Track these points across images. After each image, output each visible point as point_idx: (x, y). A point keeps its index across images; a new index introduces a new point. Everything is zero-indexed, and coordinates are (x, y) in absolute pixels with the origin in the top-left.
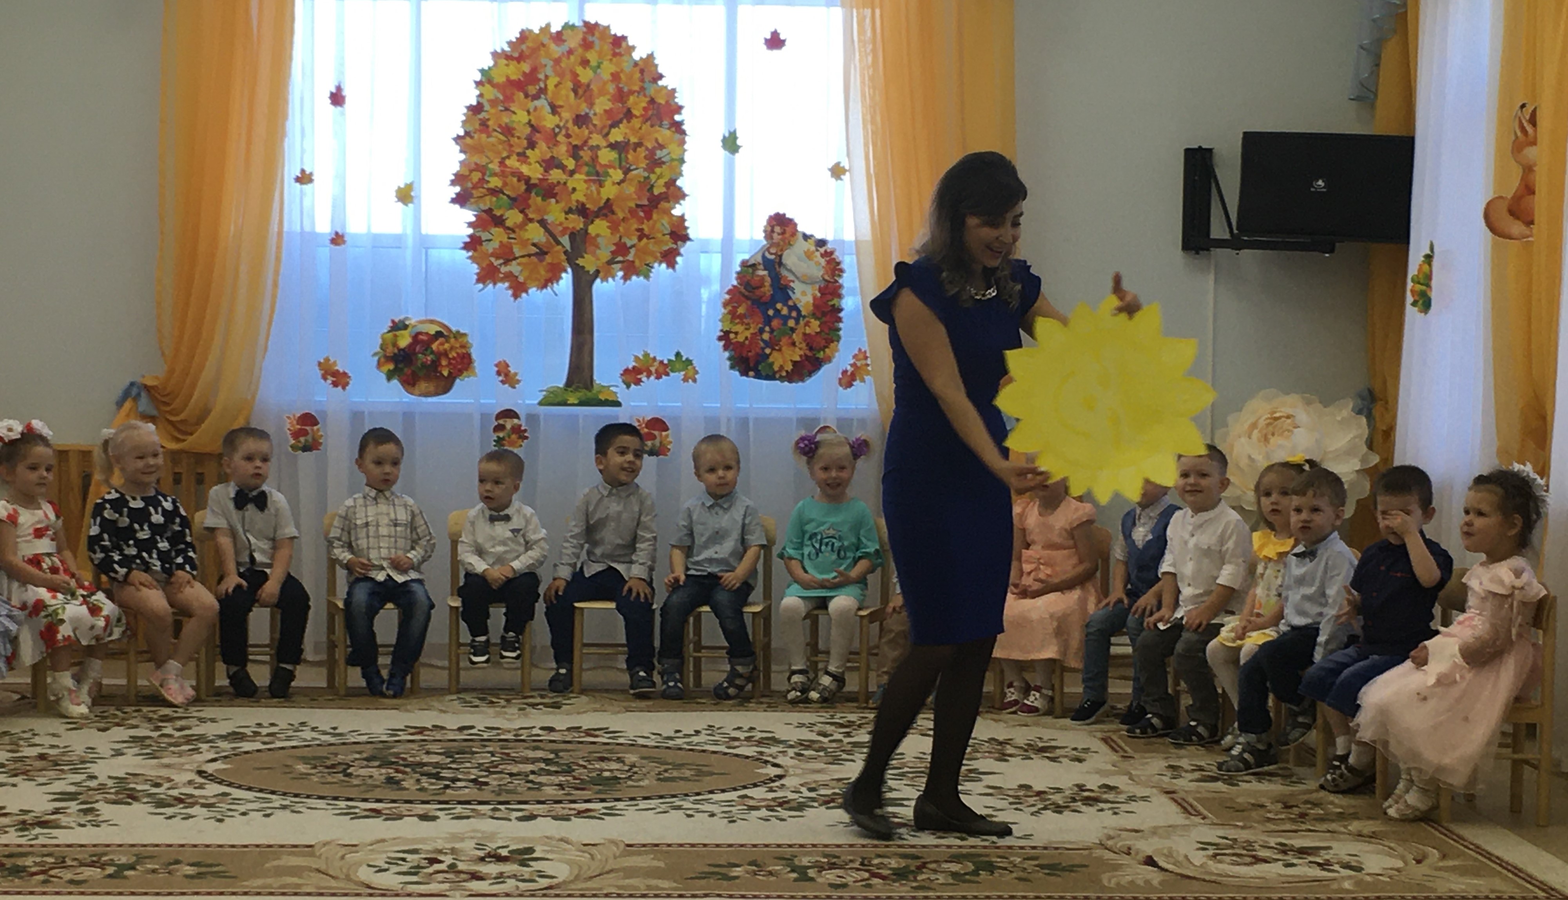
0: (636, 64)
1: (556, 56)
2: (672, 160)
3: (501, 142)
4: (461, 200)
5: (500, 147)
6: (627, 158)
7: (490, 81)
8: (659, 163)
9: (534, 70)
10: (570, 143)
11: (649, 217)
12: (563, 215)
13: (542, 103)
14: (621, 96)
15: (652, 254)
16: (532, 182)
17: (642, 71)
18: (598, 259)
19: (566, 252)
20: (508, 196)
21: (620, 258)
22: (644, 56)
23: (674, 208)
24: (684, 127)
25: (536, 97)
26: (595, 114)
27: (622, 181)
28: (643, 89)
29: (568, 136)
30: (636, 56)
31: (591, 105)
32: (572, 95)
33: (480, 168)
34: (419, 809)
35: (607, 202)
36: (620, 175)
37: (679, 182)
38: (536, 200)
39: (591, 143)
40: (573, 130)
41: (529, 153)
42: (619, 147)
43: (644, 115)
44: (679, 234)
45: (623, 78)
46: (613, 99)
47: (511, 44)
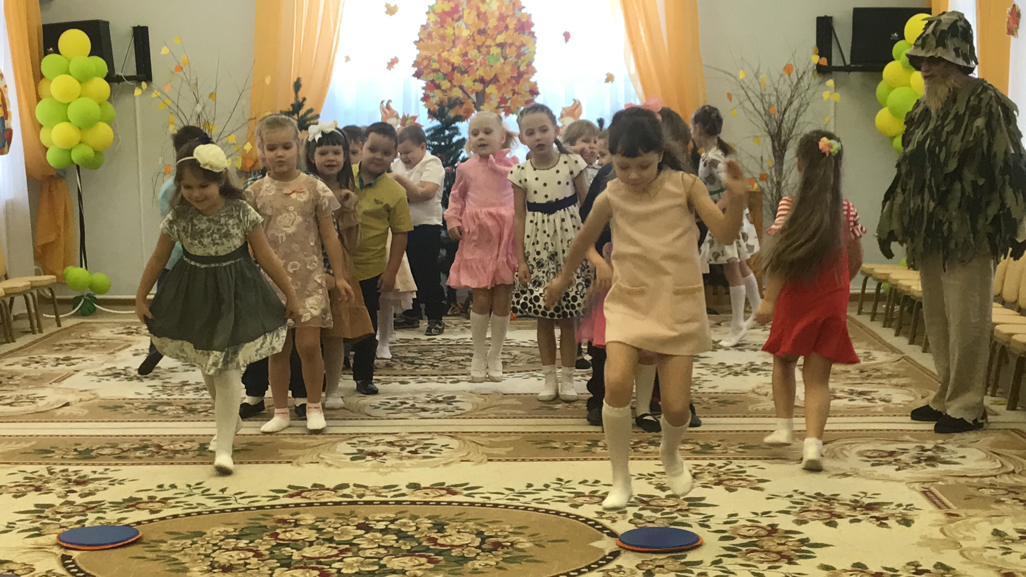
0: (511, 1)
2: (529, 52)
3: (439, 44)
4: (418, 75)
5: (439, 47)
6: (506, 52)
7: (434, 12)
8: (524, 54)
9: (457, 6)
10: (475, 44)
11: (518, 83)
12: (472, 83)
13: (461, 23)
14: (502, 18)
15: (520, 102)
16: (455, 65)
17: (514, 4)
18: (491, 105)
19: (474, 103)
20: (443, 73)
21: (503, 105)
23: (530, 78)
24: (536, 35)
25: (458, 20)
26: (489, 28)
27: (504, 64)
28: (514, 14)
29: (474, 40)
31: (487, 24)
32: (477, 18)
33: (429, 59)
34: (401, 378)
35: (495, 75)
36: (502, 60)
37: (534, 64)
38: (457, 75)
39: (487, 44)
40: (477, 37)
41: (453, 49)
42: (501, 46)
43: (515, 28)
44: (534, 92)
45: (504, 9)
46: (499, 20)
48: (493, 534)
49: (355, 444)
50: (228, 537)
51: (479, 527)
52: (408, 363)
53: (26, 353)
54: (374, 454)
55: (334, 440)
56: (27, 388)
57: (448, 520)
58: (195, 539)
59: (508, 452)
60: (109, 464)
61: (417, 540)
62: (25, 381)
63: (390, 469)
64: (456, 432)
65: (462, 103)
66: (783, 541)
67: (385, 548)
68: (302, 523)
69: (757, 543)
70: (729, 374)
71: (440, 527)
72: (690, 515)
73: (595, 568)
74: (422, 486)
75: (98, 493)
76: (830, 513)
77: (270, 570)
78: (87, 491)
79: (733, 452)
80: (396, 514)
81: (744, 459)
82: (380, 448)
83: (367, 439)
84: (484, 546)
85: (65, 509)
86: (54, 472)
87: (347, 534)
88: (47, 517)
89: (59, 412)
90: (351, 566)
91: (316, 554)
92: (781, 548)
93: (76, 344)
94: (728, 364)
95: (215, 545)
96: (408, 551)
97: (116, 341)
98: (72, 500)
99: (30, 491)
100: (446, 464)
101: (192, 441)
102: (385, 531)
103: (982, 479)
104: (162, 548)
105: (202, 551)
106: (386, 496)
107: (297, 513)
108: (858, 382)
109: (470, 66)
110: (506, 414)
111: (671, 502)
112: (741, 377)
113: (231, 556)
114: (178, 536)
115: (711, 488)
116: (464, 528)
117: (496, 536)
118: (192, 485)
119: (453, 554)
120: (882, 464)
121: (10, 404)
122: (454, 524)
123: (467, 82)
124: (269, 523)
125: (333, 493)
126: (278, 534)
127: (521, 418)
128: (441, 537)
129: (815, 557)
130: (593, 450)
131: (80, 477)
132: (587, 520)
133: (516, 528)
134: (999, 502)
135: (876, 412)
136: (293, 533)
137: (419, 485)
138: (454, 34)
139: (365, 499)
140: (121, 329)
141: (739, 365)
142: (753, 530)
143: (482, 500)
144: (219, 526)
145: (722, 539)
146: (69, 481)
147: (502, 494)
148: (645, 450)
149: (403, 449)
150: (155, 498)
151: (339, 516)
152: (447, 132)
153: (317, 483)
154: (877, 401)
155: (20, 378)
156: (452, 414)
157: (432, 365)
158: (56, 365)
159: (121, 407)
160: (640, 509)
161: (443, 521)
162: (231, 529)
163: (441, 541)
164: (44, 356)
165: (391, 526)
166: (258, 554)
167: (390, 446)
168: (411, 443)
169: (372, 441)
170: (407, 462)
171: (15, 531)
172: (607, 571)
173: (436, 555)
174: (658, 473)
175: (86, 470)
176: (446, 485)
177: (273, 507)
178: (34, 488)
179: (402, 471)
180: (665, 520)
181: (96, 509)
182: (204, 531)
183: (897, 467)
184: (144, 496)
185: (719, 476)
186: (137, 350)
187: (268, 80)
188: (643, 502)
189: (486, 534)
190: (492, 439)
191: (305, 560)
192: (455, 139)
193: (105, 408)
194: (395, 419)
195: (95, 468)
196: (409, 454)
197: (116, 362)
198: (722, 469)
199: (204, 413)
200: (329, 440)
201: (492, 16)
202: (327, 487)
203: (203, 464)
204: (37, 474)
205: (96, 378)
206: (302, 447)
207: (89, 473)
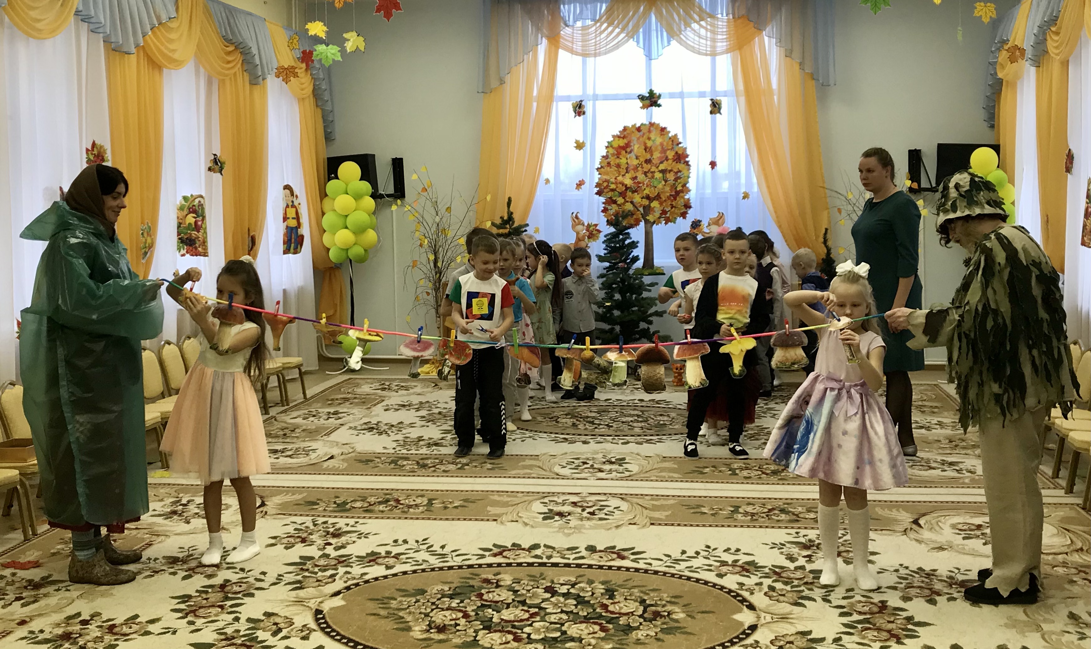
0: (670, 138)
1: (638, 136)
2: (685, 176)
3: (616, 171)
4: (599, 193)
6: (666, 176)
7: (611, 146)
8: (679, 178)
9: (629, 142)
10: (643, 170)
11: (675, 199)
12: (640, 199)
13: (633, 155)
14: (664, 151)
15: (676, 214)
16: (628, 186)
17: (673, 141)
18: (654, 216)
19: (642, 214)
20: (618, 192)
21: (664, 216)
22: (673, 135)
23: (685, 195)
24: (690, 163)
25: (630, 152)
26: (653, 158)
27: (665, 185)
28: (673, 148)
29: (642, 168)
30: (670, 135)
31: (652, 155)
32: (644, 151)
33: (607, 181)
34: (583, 438)
35: (658, 193)
36: (663, 183)
37: (687, 185)
38: (629, 193)
39: (652, 170)
40: (645, 165)
41: (627, 174)
42: (663, 172)
43: (673, 159)
44: (687, 206)
45: (665, 144)
46: (661, 153)
47: (620, 132)
48: (653, 603)
49: (546, 503)
50: (443, 596)
51: (642, 595)
52: (590, 422)
53: (307, 407)
54: (561, 514)
55: (530, 498)
56: (304, 441)
57: (618, 586)
58: (418, 598)
59: (667, 516)
60: (359, 518)
61: (592, 606)
62: (303, 434)
63: (573, 530)
64: (626, 494)
65: (633, 214)
66: (892, 619)
67: (567, 613)
68: (502, 583)
69: (871, 620)
71: (610, 593)
72: (815, 589)
73: (736, 643)
74: (598, 549)
75: (349, 546)
76: (930, 589)
77: (474, 632)
78: (340, 544)
80: (577, 578)
82: (566, 509)
83: (555, 499)
84: (646, 615)
85: (322, 562)
86: (317, 524)
87: (536, 598)
88: (307, 570)
89: (325, 465)
90: (538, 631)
91: (512, 618)
92: (890, 626)
93: (343, 398)
95: (433, 604)
96: (585, 617)
97: (373, 397)
98: (328, 553)
99: (297, 543)
100: (617, 527)
101: (422, 496)
102: (566, 595)
103: (1056, 556)
104: (392, 606)
105: (423, 611)
106: (569, 559)
107: (498, 574)
108: (948, 452)
109: (639, 187)
110: (665, 477)
111: (799, 574)
113: (445, 616)
114: (405, 593)
116: (630, 595)
117: (656, 605)
118: (420, 540)
119: (621, 623)
120: (971, 538)
121: (290, 456)
122: (622, 590)
123: (637, 198)
124: (476, 583)
125: (528, 553)
126: (483, 595)
127: (677, 481)
128: (612, 603)
129: (919, 637)
130: (735, 516)
131: (336, 530)
132: (730, 591)
133: (672, 597)
134: (1072, 582)
135: (964, 483)
136: (495, 594)
137: (595, 547)
138: (627, 163)
139: (553, 560)
140: (377, 385)
142: (867, 606)
143: (645, 566)
144: (437, 584)
145: (842, 615)
146: (328, 533)
147: (661, 560)
148: (777, 518)
149: (583, 510)
150: (391, 552)
151: (532, 577)
152: (621, 237)
153: (516, 542)
154: (964, 472)
155: (300, 431)
156: (622, 475)
157: (607, 425)
158: (328, 419)
159: (372, 461)
160: (773, 581)
161: (614, 587)
162: (446, 588)
163: (611, 608)
164: (319, 410)
165: (572, 591)
166: (466, 616)
167: (574, 507)
168: (590, 504)
169: (560, 501)
170: (587, 524)
171: (283, 583)
172: (746, 646)
173: (608, 622)
174: (789, 542)
175: (341, 523)
176: (617, 549)
177: (480, 566)
178: (300, 539)
179: (582, 533)
180: (795, 594)
181: (345, 563)
182: (426, 589)
183: (984, 541)
184: (382, 550)
186: (387, 405)
187: (489, 198)
188: (775, 573)
189: (648, 602)
190: (654, 502)
191: (502, 623)
192: (627, 242)
193: (361, 461)
194: (578, 479)
195: (348, 521)
196: (589, 515)
197: (371, 417)
198: (841, 540)
199: (433, 469)
200: (526, 498)
201: (656, 150)
202: (523, 547)
203: (429, 519)
204: (304, 525)
205: (356, 432)
206: (506, 504)
207: (344, 526)
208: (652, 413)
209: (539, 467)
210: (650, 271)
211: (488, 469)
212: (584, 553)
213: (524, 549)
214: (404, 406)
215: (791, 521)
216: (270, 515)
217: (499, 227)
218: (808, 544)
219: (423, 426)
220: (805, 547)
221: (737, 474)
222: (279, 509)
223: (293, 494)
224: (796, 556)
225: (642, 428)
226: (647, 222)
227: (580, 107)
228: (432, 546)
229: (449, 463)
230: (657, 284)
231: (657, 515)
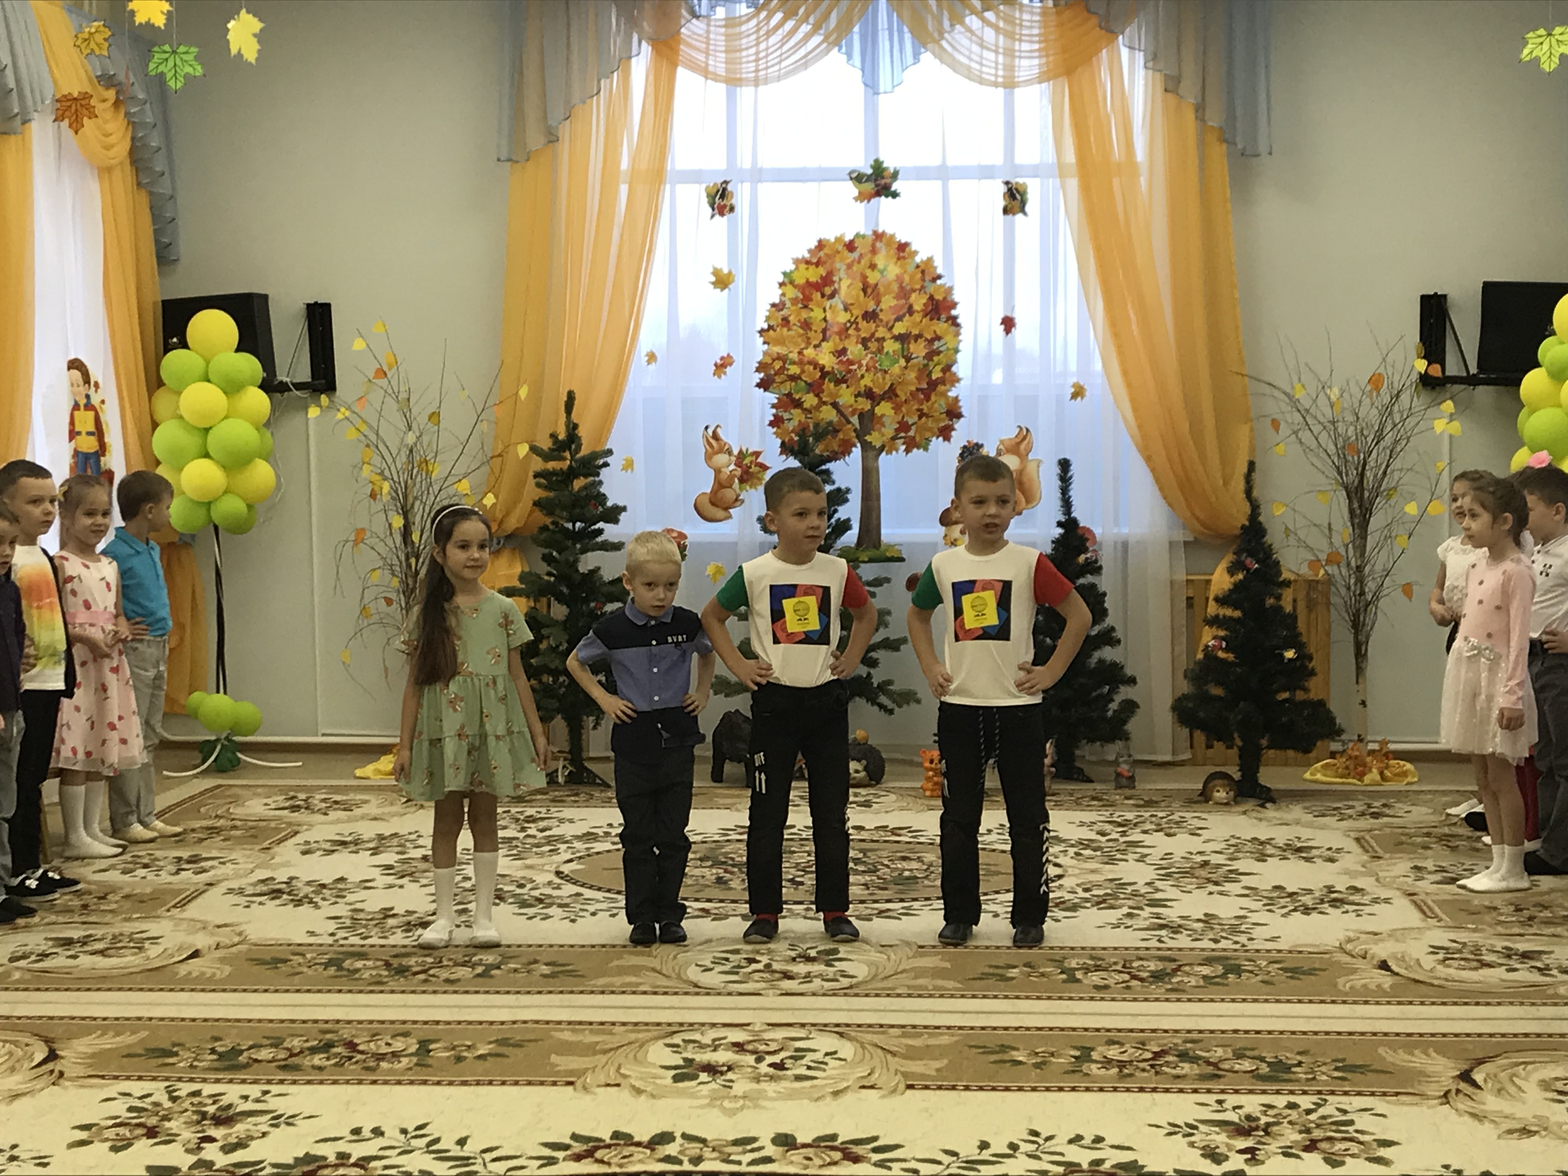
0: (918, 266)
1: (848, 261)
2: (948, 349)
3: (801, 336)
4: (764, 385)
5: (799, 340)
6: (909, 349)
7: (792, 283)
8: (938, 353)
9: (830, 274)
10: (859, 336)
11: (928, 399)
12: (853, 398)
13: (837, 302)
14: (904, 293)
16: (827, 369)
17: (923, 272)
18: (883, 435)
19: (855, 430)
20: (806, 382)
21: (903, 434)
22: (925, 259)
23: (949, 390)
24: (959, 321)
25: (832, 296)
26: (881, 310)
27: (906, 368)
28: (923, 288)
29: (857, 329)
30: (918, 259)
31: (878, 303)
32: (862, 294)
33: (783, 359)
35: (892, 385)
36: (903, 362)
37: (954, 369)
38: (829, 386)
39: (878, 335)
40: (863, 324)
41: (824, 344)
42: (902, 338)
43: (923, 310)
44: (954, 413)
45: (907, 278)
46: (897, 297)
47: (810, 251)
49: (678, 1046)
54: (711, 1069)
55: (642, 1036)
56: (131, 920)
59: (938, 1070)
60: (269, 1082)
62: (127, 904)
63: (741, 1102)
64: (848, 1025)
65: (836, 431)
70: (1295, 910)
75: (253, 1144)
78: (233, 1140)
79: (1325, 1078)
81: (1346, 1093)
82: (722, 1057)
83: (697, 1036)
86: (178, 1097)
89: (183, 970)
93: (208, 828)
94: (1290, 889)
97: (273, 824)
98: (208, 1158)
99: (137, 1138)
100: (836, 1094)
101: (406, 1034)
106: (739, 1163)
108: (1516, 930)
109: (850, 371)
110: (926, 987)
112: (1314, 915)
115: (1298, 1157)
118: (410, 1129)
121: (102, 953)
123: (846, 396)
125: (648, 1151)
127: (952, 996)
130: (1085, 1068)
131: (222, 1109)
135: (1556, 995)
137: (794, 1138)
138: (825, 319)
139: (703, 1167)
140: (281, 800)
141: (1310, 891)
146: (204, 1115)
147: (939, 1163)
148: (1174, 1072)
149: (759, 1060)
150: (349, 1156)
153: (620, 1129)
154: (1554, 972)
155: (117, 898)
156: (835, 985)
158: (177, 873)
159: (285, 961)
164: (158, 854)
167: (737, 1052)
168: (773, 1047)
169: (707, 1040)
170: (770, 1088)
174: (1204, 1122)
175: (232, 1093)
176: (840, 1140)
178: (144, 1131)
179: (764, 1108)
184: (329, 1151)
185: (1308, 1131)
186: (307, 843)
187: (523, 392)
190: (910, 1042)
193: (261, 962)
194: (741, 994)
195: (246, 1089)
196: (771, 1070)
197: (274, 868)
198: (1313, 1117)
199: (422, 977)
200: (633, 1036)
201: (888, 291)
202: (636, 1139)
203: (425, 1083)
204: (149, 1100)
205: (243, 900)
206: (591, 1050)
207: (237, 1101)
208: (885, 854)
209: (654, 970)
210: (871, 553)
211: (545, 976)
212: (770, 1150)
213: (639, 1144)
214: (343, 843)
215: (1203, 1078)
216: (70, 1079)
217: (547, 456)
218: (1246, 1125)
219: (391, 886)
220: (1240, 1131)
221: (1078, 981)
222: (90, 1066)
223: (118, 1034)
224: (1223, 1150)
225: (866, 886)
226: (866, 447)
227: (723, 196)
228: (437, 1141)
229: (456, 964)
230: (888, 580)
231: (916, 1067)
